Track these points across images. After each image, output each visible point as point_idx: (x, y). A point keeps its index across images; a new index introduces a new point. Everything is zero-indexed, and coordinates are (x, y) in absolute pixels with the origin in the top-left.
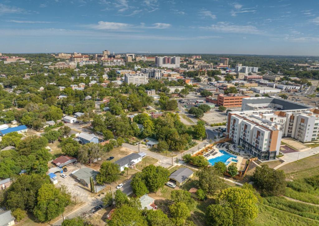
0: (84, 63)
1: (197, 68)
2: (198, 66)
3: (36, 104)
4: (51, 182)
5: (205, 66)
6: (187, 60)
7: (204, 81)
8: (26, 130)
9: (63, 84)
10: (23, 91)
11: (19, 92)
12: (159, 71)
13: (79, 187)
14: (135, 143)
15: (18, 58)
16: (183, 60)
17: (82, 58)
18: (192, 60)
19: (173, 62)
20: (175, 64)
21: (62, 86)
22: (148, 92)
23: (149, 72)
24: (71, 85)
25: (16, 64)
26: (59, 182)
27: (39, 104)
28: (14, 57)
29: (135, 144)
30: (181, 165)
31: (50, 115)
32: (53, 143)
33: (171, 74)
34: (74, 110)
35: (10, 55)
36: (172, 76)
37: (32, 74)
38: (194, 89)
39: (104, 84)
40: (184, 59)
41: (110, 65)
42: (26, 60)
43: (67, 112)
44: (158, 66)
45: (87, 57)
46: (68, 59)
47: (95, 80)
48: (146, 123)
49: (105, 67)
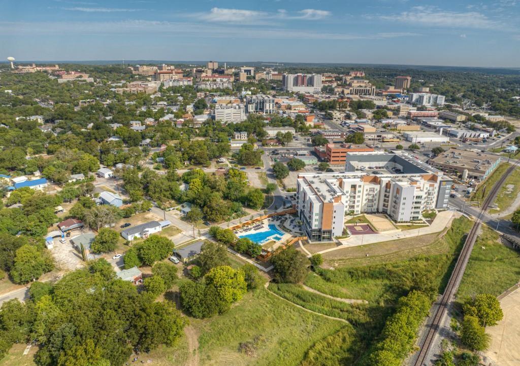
0: (171, 84)
1: (348, 94)
2: (351, 90)
3: (69, 150)
4: (46, 247)
5: (362, 90)
6: (341, 79)
7: (338, 118)
8: (46, 185)
9: (120, 120)
10: (65, 129)
11: (58, 130)
12: (271, 101)
13: (73, 254)
14: (168, 208)
15: (78, 75)
16: (334, 79)
17: (171, 75)
18: (348, 78)
19: (311, 83)
20: (313, 86)
21: (119, 123)
22: (236, 136)
23: (256, 102)
24: (131, 122)
25: (74, 82)
26: (55, 247)
27: (74, 150)
28: (73, 73)
29: (167, 210)
30: (206, 239)
31: (79, 166)
32: (70, 202)
33: (293, 106)
34: (116, 160)
35: (67, 67)
36: (293, 109)
37: (89, 102)
38: (310, 132)
40: (335, 77)
41: (208, 87)
42: (89, 77)
43: (105, 163)
44: (285, 89)
45: (179, 73)
46: (151, 76)
47: (172, 113)
48: (192, 183)
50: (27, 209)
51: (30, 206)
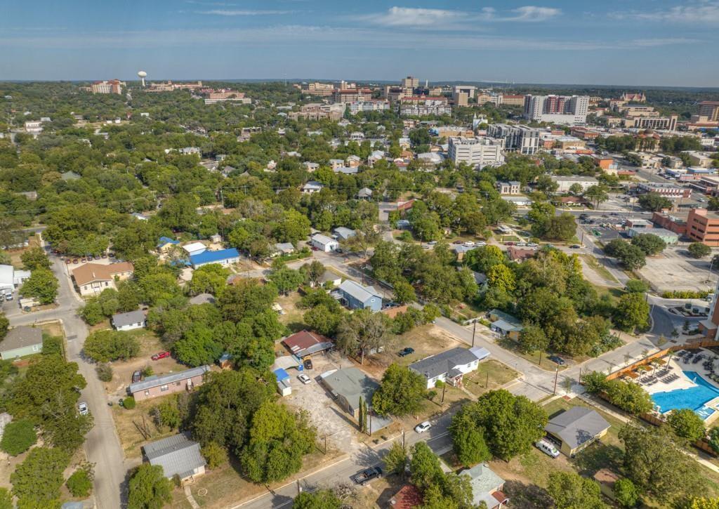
0: (361, 108)
1: (631, 127)
2: (636, 121)
3: (259, 202)
5: (655, 121)
6: (607, 105)
7: (651, 165)
8: (237, 260)
9: (315, 157)
10: (237, 168)
11: (228, 170)
12: (534, 134)
14: (465, 319)
15: (231, 94)
16: (596, 105)
17: (356, 95)
18: (619, 104)
19: (570, 109)
20: (573, 114)
21: (312, 162)
22: (503, 188)
23: (508, 135)
24: (331, 161)
25: (226, 104)
26: (294, 392)
27: (265, 201)
28: (223, 91)
29: (465, 322)
31: (285, 230)
32: (287, 295)
33: (562, 143)
34: (334, 222)
35: (216, 86)
36: (565, 147)
37: (254, 130)
38: (621, 185)
39: (400, 162)
40: (597, 102)
41: (416, 113)
42: (245, 96)
43: (319, 226)
44: (529, 117)
45: (367, 93)
46: (328, 96)
47: (381, 149)
48: (494, 274)
49: (406, 118)
50: (227, 307)
51: (234, 301)
